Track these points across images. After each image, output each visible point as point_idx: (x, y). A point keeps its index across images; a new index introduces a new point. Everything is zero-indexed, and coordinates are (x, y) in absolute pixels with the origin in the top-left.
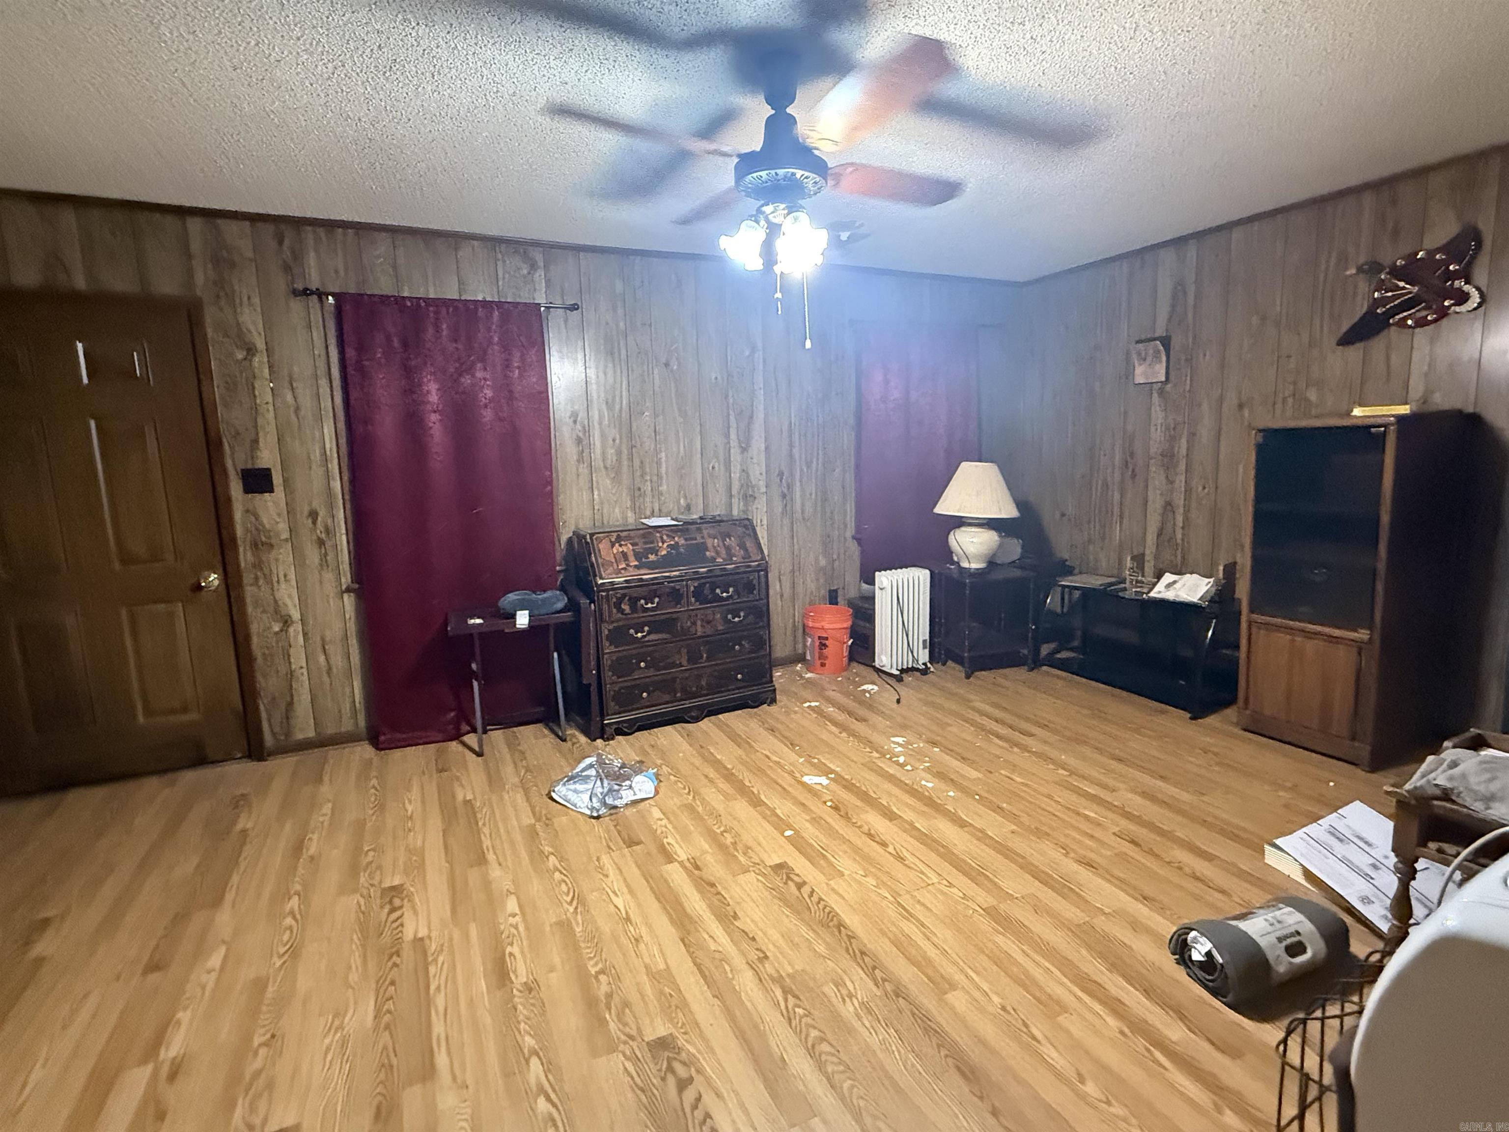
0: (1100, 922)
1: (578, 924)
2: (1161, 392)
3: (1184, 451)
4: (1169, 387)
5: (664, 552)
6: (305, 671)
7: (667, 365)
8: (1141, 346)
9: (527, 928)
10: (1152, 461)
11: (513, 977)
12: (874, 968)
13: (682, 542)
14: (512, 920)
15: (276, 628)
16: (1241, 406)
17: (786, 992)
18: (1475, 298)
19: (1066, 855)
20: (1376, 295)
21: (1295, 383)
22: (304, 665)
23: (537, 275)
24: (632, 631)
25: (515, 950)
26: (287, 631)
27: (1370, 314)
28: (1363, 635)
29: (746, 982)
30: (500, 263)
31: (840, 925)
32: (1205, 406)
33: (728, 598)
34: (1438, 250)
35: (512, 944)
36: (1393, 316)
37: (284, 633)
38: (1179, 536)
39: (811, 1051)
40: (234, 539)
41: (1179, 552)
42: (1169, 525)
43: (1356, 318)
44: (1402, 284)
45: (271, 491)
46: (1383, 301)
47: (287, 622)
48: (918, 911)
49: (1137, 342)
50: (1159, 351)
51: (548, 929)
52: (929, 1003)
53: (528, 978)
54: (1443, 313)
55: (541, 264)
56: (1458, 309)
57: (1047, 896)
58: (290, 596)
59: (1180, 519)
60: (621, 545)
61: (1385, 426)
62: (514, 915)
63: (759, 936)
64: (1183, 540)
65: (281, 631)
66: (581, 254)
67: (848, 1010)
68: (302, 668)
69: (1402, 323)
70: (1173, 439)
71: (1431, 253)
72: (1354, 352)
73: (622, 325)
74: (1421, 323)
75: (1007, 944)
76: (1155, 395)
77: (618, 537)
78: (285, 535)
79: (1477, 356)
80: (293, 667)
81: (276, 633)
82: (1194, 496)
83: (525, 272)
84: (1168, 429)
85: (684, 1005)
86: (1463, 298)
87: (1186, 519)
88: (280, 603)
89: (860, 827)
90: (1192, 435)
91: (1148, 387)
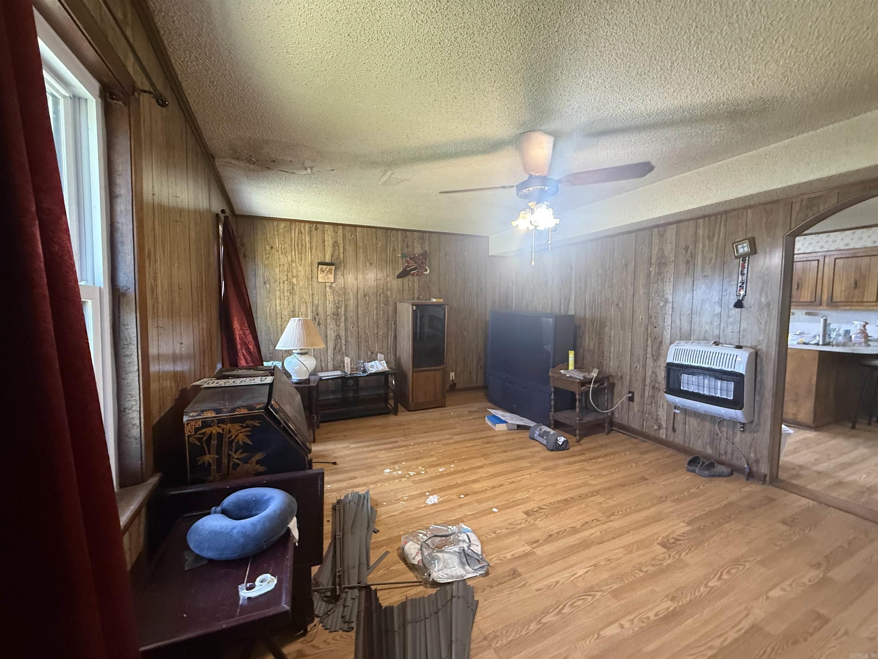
1: (611, 588)
2: (331, 287)
3: (343, 313)
4: (334, 285)
9: (630, 613)
10: (328, 317)
11: (672, 609)
14: (627, 625)
16: (365, 296)
20: (407, 264)
21: (383, 289)
25: (651, 615)
27: (405, 269)
32: (351, 294)
34: (421, 255)
35: (648, 618)
36: (411, 272)
38: (344, 348)
42: (339, 345)
43: (400, 271)
44: (413, 262)
46: (408, 267)
49: (320, 264)
50: (331, 270)
51: (622, 602)
53: (667, 601)
54: (421, 273)
56: (425, 273)
59: (343, 342)
61: (445, 305)
62: (622, 626)
69: (412, 275)
70: (338, 308)
74: (418, 275)
76: (328, 289)
79: (428, 286)
82: (349, 331)
84: (335, 303)
86: (426, 270)
87: (346, 341)
90: (346, 306)
91: (324, 284)
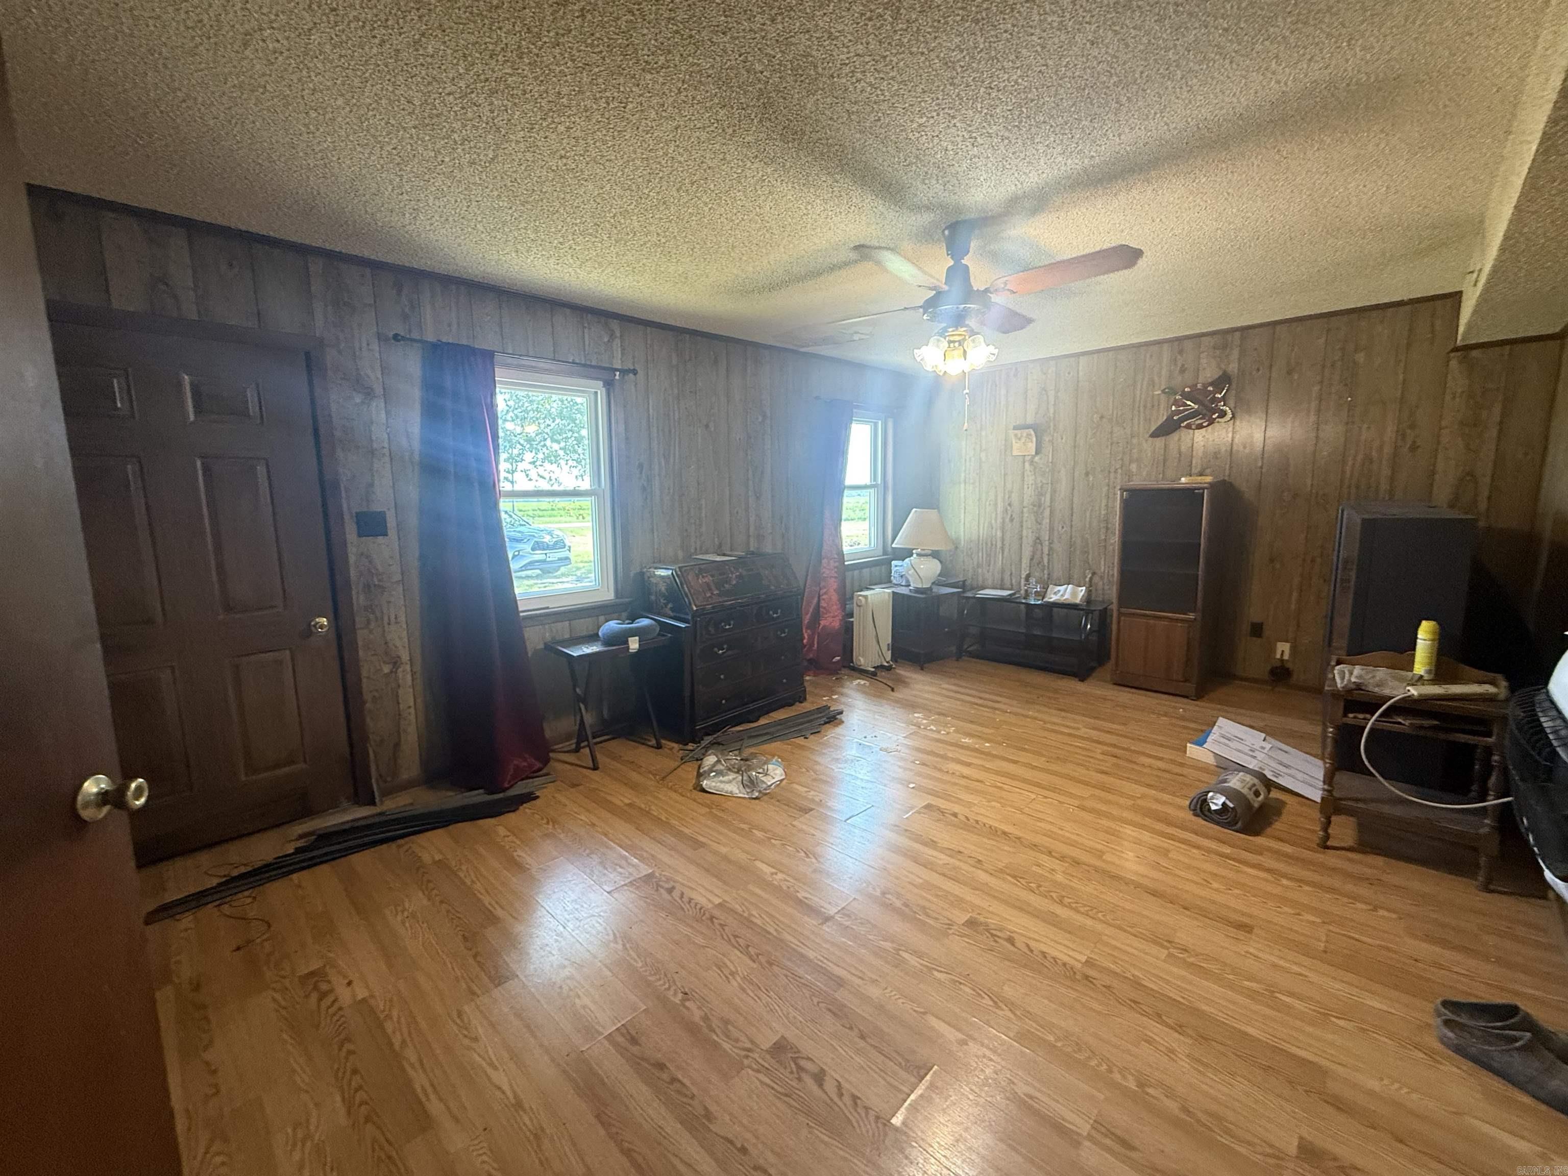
0: (1139, 802)
2: (1032, 462)
3: (1048, 503)
4: (1037, 459)
5: (734, 582)
6: (412, 710)
7: (707, 426)
8: (1018, 432)
10: (1026, 510)
12: (1050, 852)
13: (744, 573)
15: (386, 669)
16: (1087, 474)
17: (1014, 877)
18: (1229, 415)
19: (1088, 769)
20: (1174, 408)
21: (1122, 459)
22: (412, 704)
23: (615, 343)
24: (716, 649)
26: (396, 672)
27: (1170, 418)
28: (1191, 616)
29: (983, 876)
30: (586, 331)
31: (1004, 833)
32: (1063, 472)
33: (778, 618)
34: (1211, 384)
36: (1183, 422)
37: (393, 675)
38: (1046, 560)
39: (1061, 903)
40: (348, 583)
41: (1046, 572)
42: (1039, 553)
43: (1159, 423)
44: (1189, 403)
45: (385, 534)
46: (1178, 412)
47: (396, 663)
48: (1040, 815)
49: (1015, 428)
50: (1031, 435)
52: (1098, 863)
54: (1211, 422)
55: (618, 335)
56: (1220, 420)
57: (1103, 794)
58: (400, 638)
59: (1046, 549)
60: (703, 577)
61: (1203, 489)
63: (962, 849)
64: (1048, 563)
65: (391, 672)
66: (649, 328)
67: (1059, 877)
68: (410, 707)
69: (1189, 427)
70: (1041, 494)
71: (1205, 386)
72: (1159, 442)
73: (676, 391)
74: (1200, 427)
75: (1105, 822)
76: (1027, 464)
77: (700, 570)
78: (398, 577)
79: (1229, 449)
80: (401, 706)
81: (387, 675)
82: (1056, 533)
83: (606, 340)
84: (1037, 488)
85: (961, 900)
86: (1223, 414)
87: (1050, 549)
88: (390, 645)
89: (953, 773)
90: (1054, 491)
91: (1021, 459)
